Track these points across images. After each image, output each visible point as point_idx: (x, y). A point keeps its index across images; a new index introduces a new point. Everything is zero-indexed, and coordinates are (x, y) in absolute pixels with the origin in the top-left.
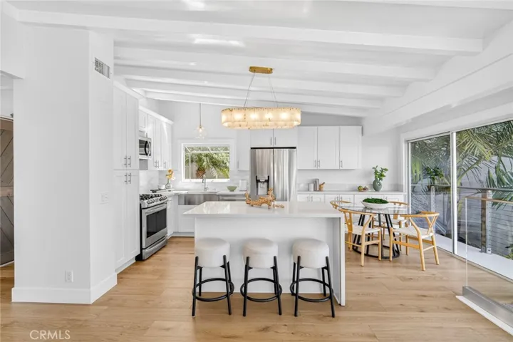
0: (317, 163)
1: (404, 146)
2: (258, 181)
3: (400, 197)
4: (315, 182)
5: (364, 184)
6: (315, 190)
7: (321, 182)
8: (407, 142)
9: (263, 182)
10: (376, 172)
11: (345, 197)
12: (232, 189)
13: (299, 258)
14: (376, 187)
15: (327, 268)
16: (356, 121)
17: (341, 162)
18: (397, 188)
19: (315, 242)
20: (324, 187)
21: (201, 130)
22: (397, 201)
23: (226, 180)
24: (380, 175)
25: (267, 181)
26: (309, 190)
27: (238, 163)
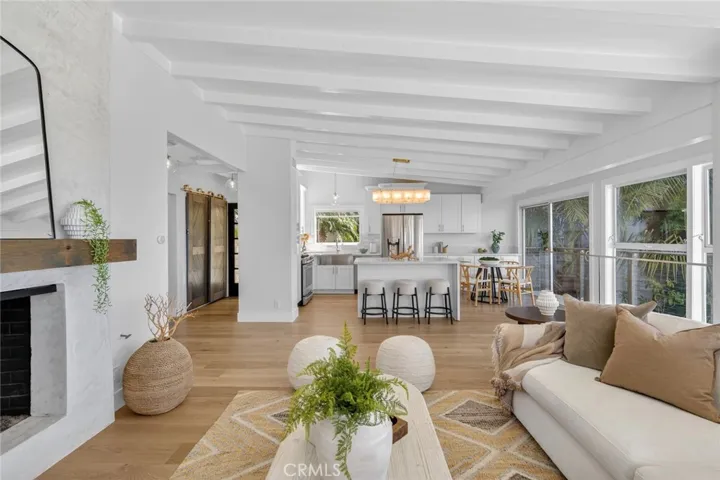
0: (441, 227)
1: (519, 213)
2: (389, 244)
3: (516, 258)
4: (439, 245)
5: (483, 246)
6: (439, 252)
7: (444, 245)
8: (522, 208)
9: (394, 245)
10: (494, 236)
11: (466, 258)
12: (364, 251)
13: (431, 288)
14: (494, 249)
15: (448, 294)
16: (476, 190)
17: (462, 226)
18: (514, 250)
19: (441, 280)
20: (447, 249)
21: (335, 198)
22: (512, 261)
23: (356, 244)
24: (497, 238)
25: (398, 244)
26: (433, 252)
27: (370, 226)
